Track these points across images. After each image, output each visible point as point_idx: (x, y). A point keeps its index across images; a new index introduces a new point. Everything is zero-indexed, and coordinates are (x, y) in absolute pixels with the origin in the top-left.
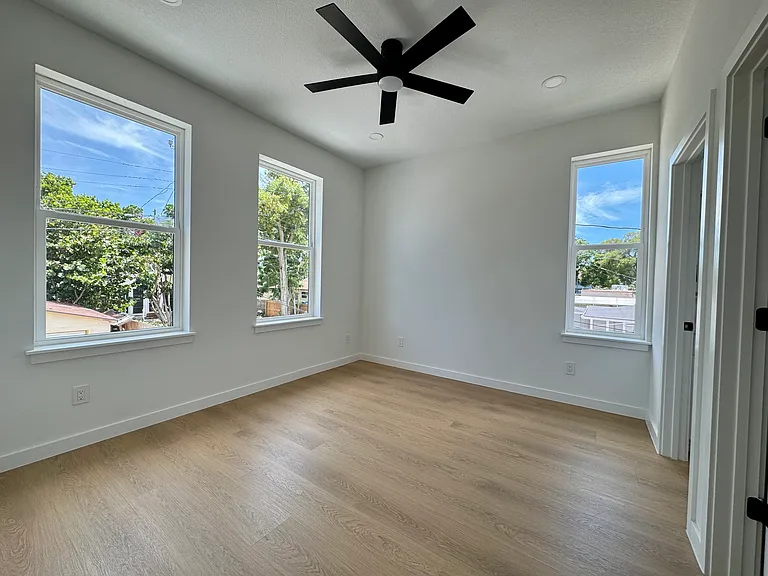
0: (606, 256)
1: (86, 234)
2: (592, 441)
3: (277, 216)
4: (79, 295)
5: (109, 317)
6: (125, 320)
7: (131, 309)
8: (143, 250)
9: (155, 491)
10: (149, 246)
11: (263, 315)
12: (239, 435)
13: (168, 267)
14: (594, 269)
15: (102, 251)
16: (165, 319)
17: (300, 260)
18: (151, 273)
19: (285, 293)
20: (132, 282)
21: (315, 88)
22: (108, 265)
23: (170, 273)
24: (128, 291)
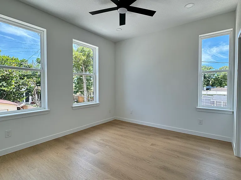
0: (222, 74)
1: (6, 71)
2: (208, 151)
3: (81, 61)
4: (4, 95)
5: (16, 104)
6: (22, 105)
7: (25, 100)
8: (29, 77)
9: (36, 169)
10: (31, 75)
11: (77, 102)
12: (67, 149)
13: (38, 83)
14: (216, 79)
15: (13, 77)
16: (38, 104)
17: (91, 79)
18: (32, 86)
19: (85, 93)
20: (25, 90)
21: (93, 13)
22: (15, 83)
23: (39, 86)
24: (23, 94)
